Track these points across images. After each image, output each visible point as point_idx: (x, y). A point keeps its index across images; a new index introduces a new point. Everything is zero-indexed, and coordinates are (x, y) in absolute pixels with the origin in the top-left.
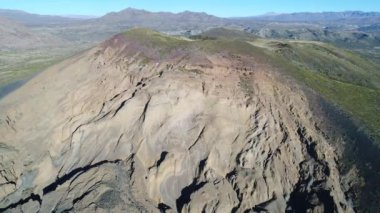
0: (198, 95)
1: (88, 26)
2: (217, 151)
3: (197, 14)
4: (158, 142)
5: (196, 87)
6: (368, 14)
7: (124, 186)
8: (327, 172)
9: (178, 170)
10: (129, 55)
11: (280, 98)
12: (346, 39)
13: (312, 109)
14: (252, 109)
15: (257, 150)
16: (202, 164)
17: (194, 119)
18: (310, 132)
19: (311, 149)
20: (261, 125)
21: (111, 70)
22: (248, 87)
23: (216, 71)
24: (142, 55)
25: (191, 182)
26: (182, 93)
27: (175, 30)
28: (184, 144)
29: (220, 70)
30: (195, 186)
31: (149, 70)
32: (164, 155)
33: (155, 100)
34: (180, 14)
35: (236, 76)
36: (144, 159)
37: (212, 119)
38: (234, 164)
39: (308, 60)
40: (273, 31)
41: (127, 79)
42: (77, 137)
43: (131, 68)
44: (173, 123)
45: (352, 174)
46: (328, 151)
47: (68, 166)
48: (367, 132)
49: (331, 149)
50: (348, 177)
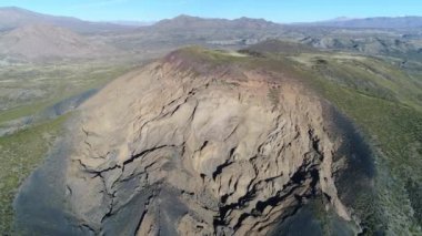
0: (234, 102)
1: (141, 34)
2: (245, 143)
3: (255, 20)
4: (202, 135)
5: (234, 96)
7: (178, 160)
8: (322, 159)
9: (214, 154)
10: (183, 70)
11: (300, 106)
13: (323, 116)
14: (276, 114)
15: (275, 143)
16: (233, 150)
17: (230, 120)
18: (318, 132)
20: (280, 126)
21: (168, 82)
23: (250, 84)
24: (193, 70)
25: (224, 162)
26: (222, 101)
28: (220, 137)
30: (226, 164)
31: (198, 82)
32: (206, 143)
33: (201, 105)
34: (236, 20)
36: (192, 146)
37: (243, 120)
38: (256, 152)
40: (336, 41)
41: (181, 89)
42: (145, 130)
43: (184, 80)
44: (214, 123)
45: (341, 162)
47: (139, 148)
48: (362, 134)
49: (331, 144)
50: (338, 163)
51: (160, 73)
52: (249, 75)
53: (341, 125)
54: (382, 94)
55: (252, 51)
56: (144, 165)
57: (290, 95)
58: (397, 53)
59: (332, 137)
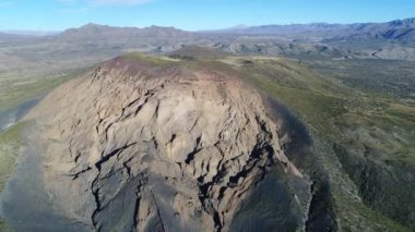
0: (190, 99)
2: (207, 132)
3: (165, 29)
4: (168, 129)
5: (188, 94)
6: (331, 26)
8: (271, 137)
9: (183, 144)
10: (133, 74)
11: (244, 98)
12: (309, 52)
13: (264, 105)
14: (227, 106)
15: (231, 130)
16: (198, 140)
18: (263, 117)
19: (263, 127)
20: (233, 115)
22: (223, 92)
23: (200, 83)
24: (143, 73)
25: (192, 150)
26: (180, 98)
27: (145, 46)
28: (185, 130)
30: (196, 151)
31: (151, 85)
32: (174, 136)
33: (163, 103)
34: (147, 28)
36: (161, 139)
37: (201, 114)
38: (218, 139)
40: (243, 46)
41: (136, 91)
42: (110, 131)
43: (137, 83)
44: (176, 118)
45: (285, 138)
46: (272, 127)
47: (108, 149)
48: (296, 115)
49: (275, 126)
50: (283, 139)
51: (108, 78)
52: (198, 74)
54: (298, 85)
55: (182, 55)
56: (121, 162)
58: (292, 55)
59: (275, 120)
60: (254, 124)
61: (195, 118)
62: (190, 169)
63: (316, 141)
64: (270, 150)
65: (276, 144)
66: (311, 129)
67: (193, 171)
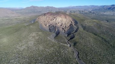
6: (96, 6)
10: (51, 15)
11: (69, 18)
16: (62, 23)
17: (61, 20)
18: (72, 21)
19: (71, 22)
20: (67, 21)
22: (66, 18)
24: (53, 15)
26: (59, 18)
29: (63, 16)
32: (59, 23)
33: (57, 19)
34: (46, 7)
35: (64, 17)
36: (57, 23)
38: (65, 23)
39: (73, 15)
41: (52, 17)
42: (50, 22)
44: (59, 21)
46: (73, 22)
51: (47, 15)
53: (74, 20)
56: (52, 25)
57: (67, 17)
59: (73, 21)
60: (70, 21)
61: (62, 21)
62: (61, 27)
63: (79, 23)
64: (72, 24)
65: (73, 24)
66: (78, 22)
67: (62, 27)
